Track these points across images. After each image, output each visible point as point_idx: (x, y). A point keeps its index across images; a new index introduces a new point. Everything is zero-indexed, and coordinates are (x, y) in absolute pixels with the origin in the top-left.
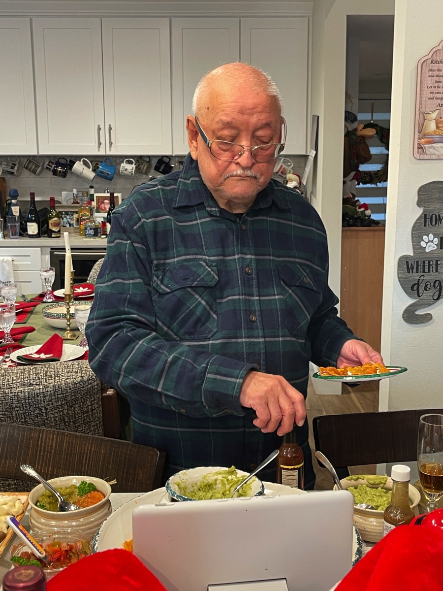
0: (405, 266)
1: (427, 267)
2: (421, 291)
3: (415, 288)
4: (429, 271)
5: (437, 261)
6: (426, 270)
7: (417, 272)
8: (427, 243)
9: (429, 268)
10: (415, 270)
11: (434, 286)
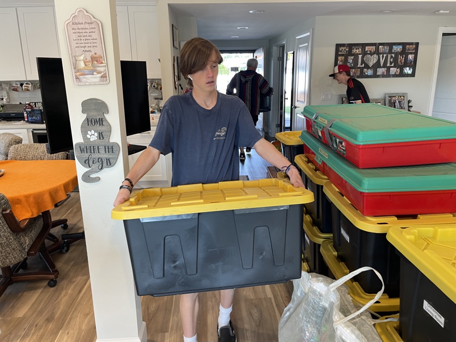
0: (79, 149)
1: (92, 150)
2: (91, 164)
3: (87, 162)
4: (94, 152)
5: (98, 147)
6: (92, 152)
7: (87, 153)
8: (91, 136)
9: (94, 150)
10: (85, 151)
11: (98, 161)
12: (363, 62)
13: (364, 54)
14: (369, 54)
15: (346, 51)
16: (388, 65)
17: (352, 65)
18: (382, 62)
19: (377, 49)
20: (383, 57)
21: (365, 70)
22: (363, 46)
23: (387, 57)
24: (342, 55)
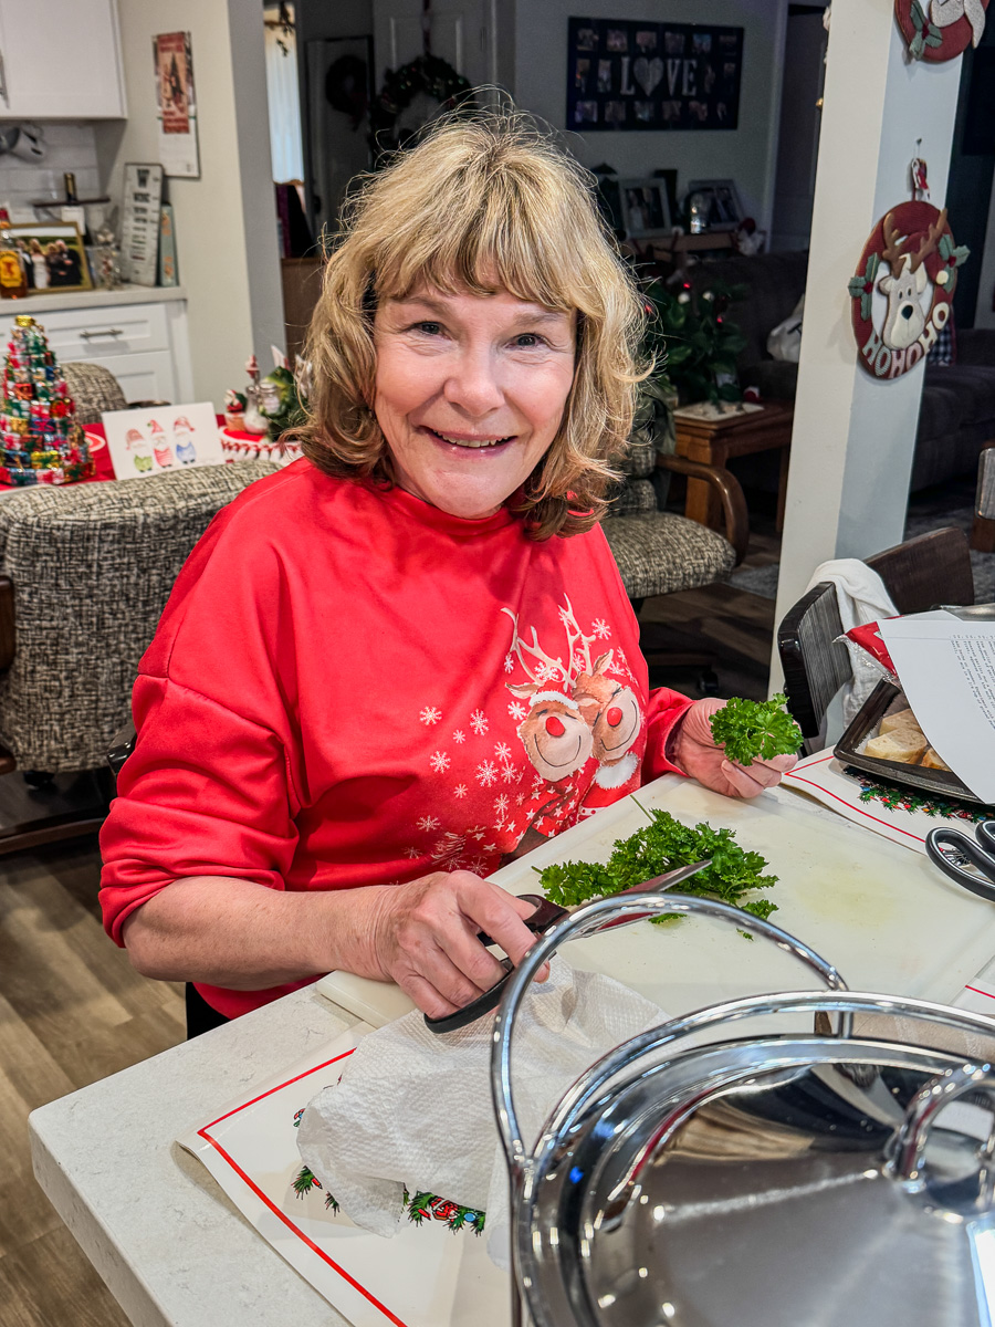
12: (632, 80)
13: (635, 53)
14: (644, 55)
15: (594, 42)
16: (685, 91)
17: (609, 87)
18: (672, 79)
19: (661, 40)
20: (673, 64)
21: (637, 104)
22: (631, 28)
23: (681, 65)
24: (584, 55)
